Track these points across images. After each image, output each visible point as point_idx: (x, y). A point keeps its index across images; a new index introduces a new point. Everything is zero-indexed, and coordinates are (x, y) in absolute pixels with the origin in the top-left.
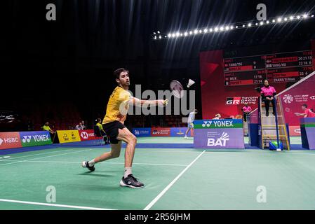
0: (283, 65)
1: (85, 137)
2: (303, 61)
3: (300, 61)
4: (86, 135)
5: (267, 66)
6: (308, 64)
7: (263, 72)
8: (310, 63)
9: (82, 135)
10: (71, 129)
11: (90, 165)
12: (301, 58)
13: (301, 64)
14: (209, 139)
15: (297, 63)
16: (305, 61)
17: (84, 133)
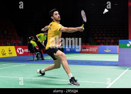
1: (21, 53)
4: (21, 51)
9: (18, 51)
10: (9, 45)
11: (42, 72)
17: (20, 49)
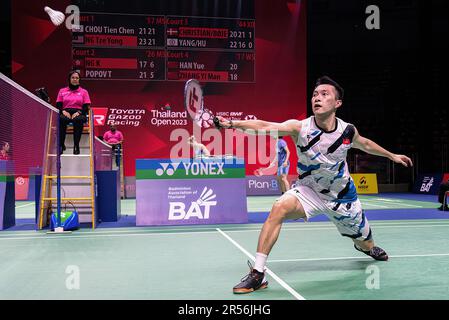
0: (200, 43)
2: (237, 39)
3: (233, 39)
5: (169, 42)
6: (247, 47)
7: (159, 54)
8: (250, 45)
12: (234, 34)
13: (233, 45)
14: (173, 205)
15: (226, 43)
16: (242, 40)
